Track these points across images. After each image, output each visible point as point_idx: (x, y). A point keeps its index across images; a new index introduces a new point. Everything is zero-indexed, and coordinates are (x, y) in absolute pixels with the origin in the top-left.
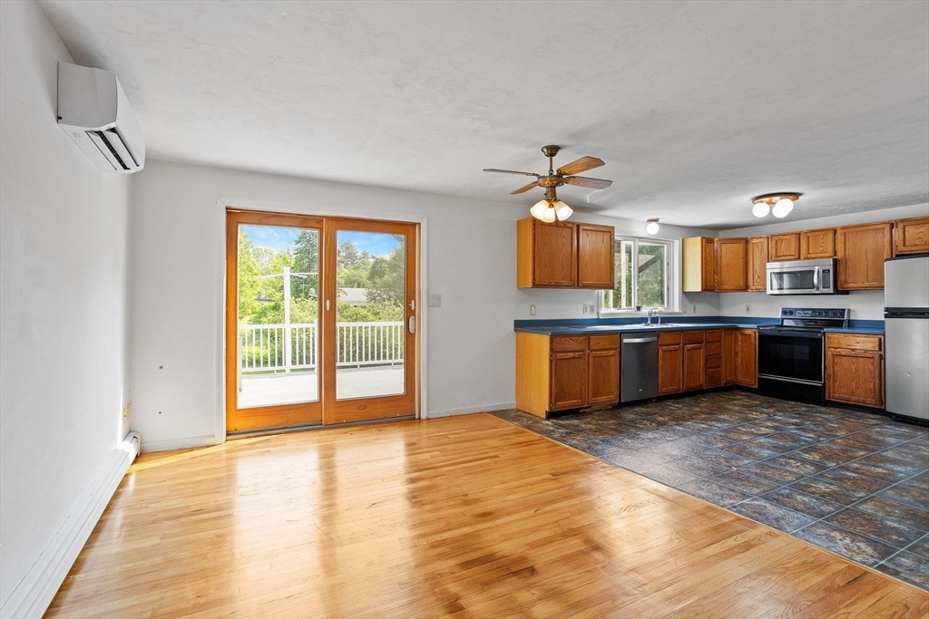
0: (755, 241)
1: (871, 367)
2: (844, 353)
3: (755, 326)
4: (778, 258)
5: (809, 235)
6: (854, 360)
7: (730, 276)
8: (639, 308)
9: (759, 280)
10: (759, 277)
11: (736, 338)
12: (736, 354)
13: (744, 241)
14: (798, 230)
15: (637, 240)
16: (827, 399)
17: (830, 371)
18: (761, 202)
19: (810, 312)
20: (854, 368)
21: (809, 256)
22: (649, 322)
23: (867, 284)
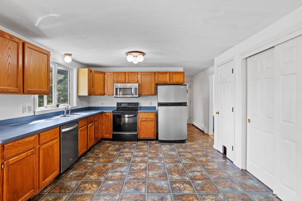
0: (108, 74)
1: (152, 124)
2: (144, 120)
3: (111, 111)
4: (118, 82)
5: (129, 73)
6: (147, 122)
7: (98, 89)
8: (58, 106)
9: (109, 91)
10: (109, 89)
11: (103, 117)
12: (103, 124)
13: (103, 73)
14: (125, 71)
15: (57, 65)
16: (138, 138)
17: (140, 128)
18: (131, 54)
19: (127, 104)
20: (147, 125)
21: (129, 82)
22: (65, 113)
23: (148, 94)
